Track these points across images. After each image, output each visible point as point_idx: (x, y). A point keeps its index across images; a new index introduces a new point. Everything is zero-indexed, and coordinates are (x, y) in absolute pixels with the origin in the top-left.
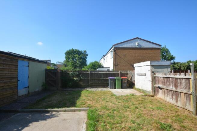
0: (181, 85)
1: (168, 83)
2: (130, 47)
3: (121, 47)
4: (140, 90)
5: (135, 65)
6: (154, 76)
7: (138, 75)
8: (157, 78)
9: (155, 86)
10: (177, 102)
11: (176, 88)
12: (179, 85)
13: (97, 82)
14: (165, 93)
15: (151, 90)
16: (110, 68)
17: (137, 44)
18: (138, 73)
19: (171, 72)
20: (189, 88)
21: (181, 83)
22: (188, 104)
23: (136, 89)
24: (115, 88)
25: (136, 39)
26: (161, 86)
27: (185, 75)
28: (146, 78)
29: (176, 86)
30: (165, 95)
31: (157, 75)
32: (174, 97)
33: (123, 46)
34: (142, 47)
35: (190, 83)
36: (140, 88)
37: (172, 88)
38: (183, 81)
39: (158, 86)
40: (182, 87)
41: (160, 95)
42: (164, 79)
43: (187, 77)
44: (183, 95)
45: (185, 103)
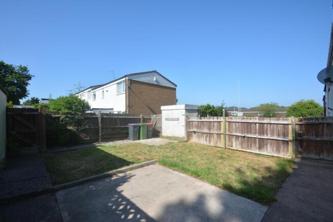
0: (214, 128)
1: (202, 127)
2: (148, 82)
3: (136, 79)
4: (169, 137)
5: (162, 108)
6: (189, 120)
7: (167, 119)
8: (191, 123)
9: (189, 130)
10: (210, 142)
11: (210, 130)
12: (212, 127)
13: (112, 133)
14: (199, 137)
15: (184, 135)
16: (114, 110)
17: (155, 80)
18: (167, 117)
19: (198, 116)
20: (220, 129)
21: (214, 125)
22: (219, 143)
23: (163, 137)
24: (139, 139)
25: (154, 73)
26: (195, 130)
27: (217, 119)
28: (179, 123)
29: (210, 129)
30: (199, 138)
31: (191, 120)
32: (208, 139)
33: (140, 78)
34: (160, 84)
35: (220, 126)
36: (170, 135)
37: (206, 130)
38: (216, 124)
39: (192, 130)
40: (215, 129)
41: (194, 139)
42: (198, 123)
43: (219, 120)
44: (215, 135)
45: (217, 142)
